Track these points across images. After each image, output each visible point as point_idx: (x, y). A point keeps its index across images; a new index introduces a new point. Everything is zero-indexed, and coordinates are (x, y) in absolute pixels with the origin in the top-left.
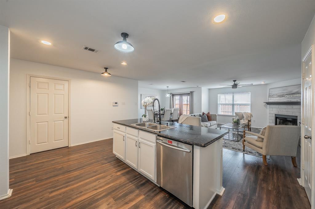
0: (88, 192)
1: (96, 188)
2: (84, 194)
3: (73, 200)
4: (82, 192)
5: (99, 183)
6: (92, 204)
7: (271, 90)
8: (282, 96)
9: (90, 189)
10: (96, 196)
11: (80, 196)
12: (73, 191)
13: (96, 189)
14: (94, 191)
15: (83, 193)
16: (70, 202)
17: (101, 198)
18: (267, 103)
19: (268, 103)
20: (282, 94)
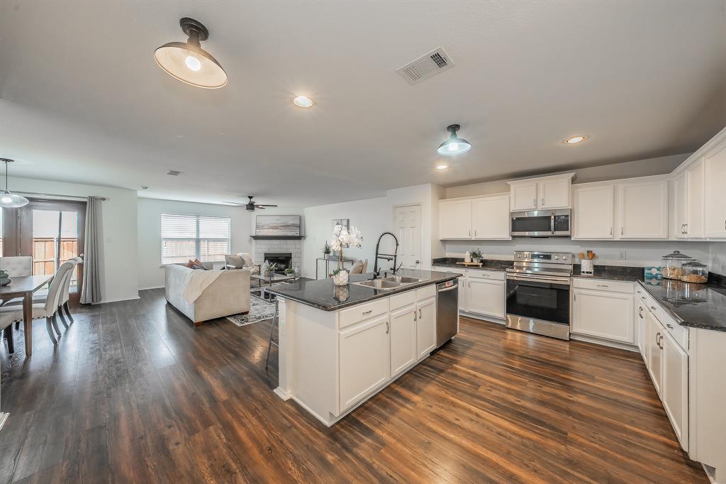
0: (490, 424)
1: (474, 417)
2: (499, 426)
3: (522, 437)
4: (499, 434)
5: (458, 418)
6: (505, 407)
7: (259, 218)
8: (275, 228)
9: (483, 425)
10: (489, 409)
11: (507, 430)
12: (509, 453)
13: (477, 415)
14: (484, 416)
15: (500, 430)
16: (529, 439)
17: (488, 401)
18: (253, 237)
19: (256, 238)
20: (275, 225)
